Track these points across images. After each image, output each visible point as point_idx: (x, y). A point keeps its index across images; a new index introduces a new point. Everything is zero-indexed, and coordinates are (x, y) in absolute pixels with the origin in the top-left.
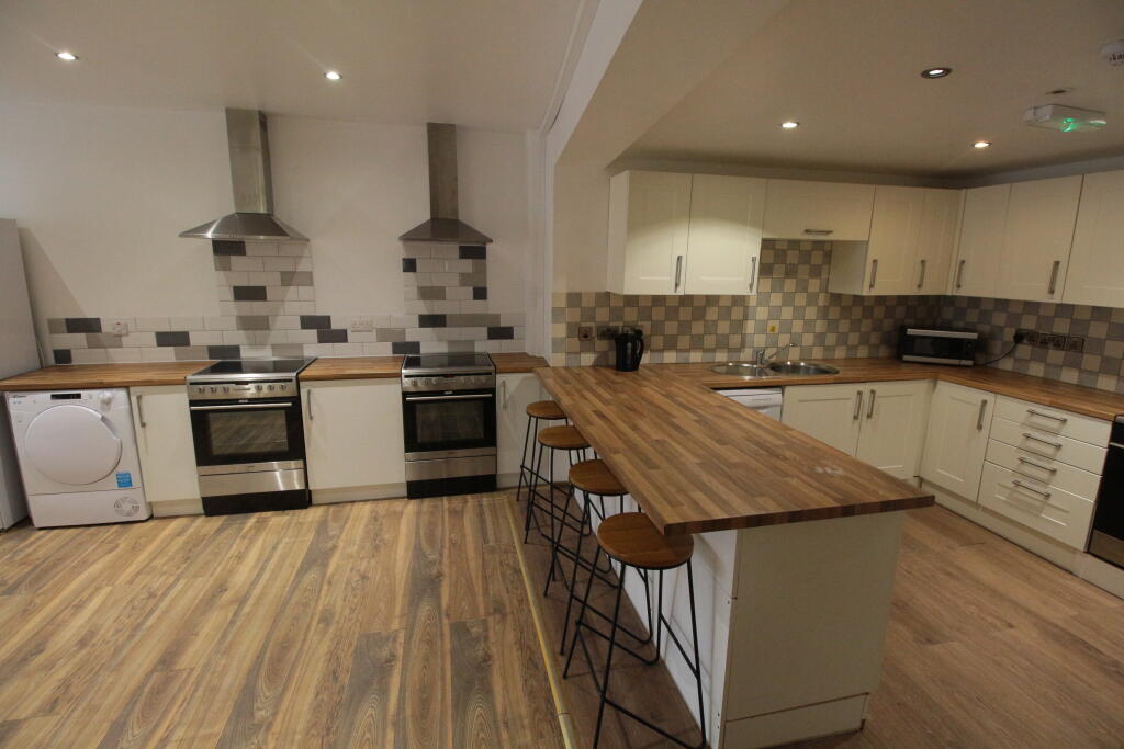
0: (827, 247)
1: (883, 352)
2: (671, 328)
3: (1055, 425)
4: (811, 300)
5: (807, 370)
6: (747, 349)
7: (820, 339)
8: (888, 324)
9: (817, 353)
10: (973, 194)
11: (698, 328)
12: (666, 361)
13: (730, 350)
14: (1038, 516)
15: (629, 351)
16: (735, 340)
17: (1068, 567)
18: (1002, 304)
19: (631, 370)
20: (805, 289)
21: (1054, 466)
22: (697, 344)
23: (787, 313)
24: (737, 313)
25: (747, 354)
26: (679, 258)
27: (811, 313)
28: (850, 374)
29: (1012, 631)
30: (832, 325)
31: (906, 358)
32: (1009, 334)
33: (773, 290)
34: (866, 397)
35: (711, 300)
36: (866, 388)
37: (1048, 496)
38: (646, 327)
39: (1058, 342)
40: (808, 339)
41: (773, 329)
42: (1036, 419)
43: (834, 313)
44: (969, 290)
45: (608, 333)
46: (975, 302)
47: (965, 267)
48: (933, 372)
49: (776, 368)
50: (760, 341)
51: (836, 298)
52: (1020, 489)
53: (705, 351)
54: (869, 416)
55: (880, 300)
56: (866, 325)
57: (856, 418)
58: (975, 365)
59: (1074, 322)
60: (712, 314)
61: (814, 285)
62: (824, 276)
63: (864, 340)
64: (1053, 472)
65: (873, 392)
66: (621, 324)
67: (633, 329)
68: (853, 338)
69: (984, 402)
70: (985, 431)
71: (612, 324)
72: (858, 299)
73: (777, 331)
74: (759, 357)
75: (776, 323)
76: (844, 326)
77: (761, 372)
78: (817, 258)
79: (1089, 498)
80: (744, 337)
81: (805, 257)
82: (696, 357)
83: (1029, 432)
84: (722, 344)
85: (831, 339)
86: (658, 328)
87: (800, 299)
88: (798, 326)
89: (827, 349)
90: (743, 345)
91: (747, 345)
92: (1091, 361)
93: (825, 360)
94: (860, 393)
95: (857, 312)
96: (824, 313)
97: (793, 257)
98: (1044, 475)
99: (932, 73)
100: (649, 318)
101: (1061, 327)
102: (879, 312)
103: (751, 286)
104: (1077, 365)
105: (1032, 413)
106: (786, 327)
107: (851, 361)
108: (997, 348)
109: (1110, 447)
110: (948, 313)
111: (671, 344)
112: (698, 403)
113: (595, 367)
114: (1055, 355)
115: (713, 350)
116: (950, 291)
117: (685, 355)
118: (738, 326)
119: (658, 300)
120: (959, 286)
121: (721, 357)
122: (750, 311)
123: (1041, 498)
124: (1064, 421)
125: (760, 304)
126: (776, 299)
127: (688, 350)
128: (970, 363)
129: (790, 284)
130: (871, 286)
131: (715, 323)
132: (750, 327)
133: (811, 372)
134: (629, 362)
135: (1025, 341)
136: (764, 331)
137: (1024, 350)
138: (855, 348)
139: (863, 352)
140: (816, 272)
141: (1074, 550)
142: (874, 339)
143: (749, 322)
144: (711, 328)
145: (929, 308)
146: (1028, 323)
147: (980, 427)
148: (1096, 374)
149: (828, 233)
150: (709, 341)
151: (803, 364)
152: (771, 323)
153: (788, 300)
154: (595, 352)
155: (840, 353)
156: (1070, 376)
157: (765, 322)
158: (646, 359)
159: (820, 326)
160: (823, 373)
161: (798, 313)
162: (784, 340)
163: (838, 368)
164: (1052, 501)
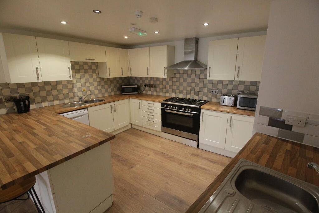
0: (97, 64)
1: (118, 93)
2: (43, 94)
3: (152, 105)
4: (95, 80)
5: (96, 101)
6: (76, 97)
7: (100, 91)
8: (118, 85)
9: (100, 95)
10: (130, 51)
11: (55, 93)
12: (43, 106)
13: (70, 98)
14: (153, 127)
15: (22, 105)
16: (71, 95)
17: (160, 136)
18: (141, 78)
19: (25, 112)
20: (92, 77)
21: (154, 114)
22: (56, 98)
23: (88, 84)
24: (70, 86)
25: (77, 99)
26: (37, 68)
27: (95, 84)
28: (108, 100)
29: (149, 156)
30: (103, 87)
31: (123, 93)
32: (143, 85)
33: (81, 78)
34: (113, 106)
35: (58, 83)
36: (112, 104)
37: (154, 121)
38: (31, 95)
39: (152, 86)
40: (96, 92)
41: (84, 90)
42: (149, 105)
43: (102, 83)
44: (134, 75)
45: (11, 99)
46: (136, 78)
47: (131, 69)
48: (129, 96)
49: (86, 102)
50: (80, 94)
51: (102, 79)
52: (149, 121)
53: (60, 100)
54: (115, 111)
55: (115, 79)
56: (112, 86)
57: (111, 112)
58: (138, 93)
59: (154, 81)
60: (60, 87)
61: (95, 75)
62: (97, 73)
63: (113, 90)
64: (154, 116)
65: (114, 104)
66: (17, 95)
67: (24, 96)
68: (110, 90)
69: (140, 102)
70: (141, 109)
71: (12, 95)
72: (109, 79)
73: (85, 90)
74: (81, 99)
75: (85, 88)
76: (106, 87)
77: (82, 104)
78: (94, 67)
79: (160, 120)
80: (74, 93)
81: (90, 67)
82: (56, 102)
83: (148, 108)
84: (66, 97)
85: (103, 91)
86: (36, 94)
87: (91, 80)
88: (92, 88)
89: (102, 94)
90: (74, 96)
91: (76, 96)
92: (158, 90)
93: (103, 97)
94: (111, 105)
95: (109, 83)
96: (99, 83)
97: (86, 67)
98: (152, 117)
99: (96, 11)
100: (32, 91)
101: (152, 83)
102: (115, 82)
103: (70, 77)
104: (156, 91)
105: (148, 103)
106: (88, 89)
107: (110, 96)
108: (142, 88)
109: (162, 108)
110: (131, 81)
111: (44, 99)
112: (49, 121)
113: (7, 114)
114: (152, 89)
115: (63, 99)
116: (130, 76)
117: (52, 102)
118: (72, 90)
119: (34, 84)
120: (131, 74)
121: (67, 101)
122: (75, 85)
123: (153, 122)
124: (154, 104)
125: (78, 82)
126: (83, 81)
127: (53, 101)
128: (137, 93)
129: (87, 76)
130: (109, 75)
131: (62, 90)
132: (76, 90)
133: (98, 101)
134: (23, 109)
135: (147, 86)
136: (81, 91)
137: (147, 88)
138: (110, 92)
139: (113, 93)
140: (94, 72)
141: (160, 132)
142: (115, 89)
143: (75, 88)
144: (60, 92)
145: (127, 80)
146: (147, 82)
147: (140, 108)
148: (159, 92)
149: (93, 60)
150: (61, 96)
151: (95, 99)
152: (83, 88)
153: (87, 80)
154: (6, 107)
155: (107, 94)
156: (155, 93)
157: (81, 88)
158: (32, 107)
159: (99, 87)
160: (101, 101)
161: (91, 84)
162: (88, 93)
163: (105, 99)
164: (155, 122)
